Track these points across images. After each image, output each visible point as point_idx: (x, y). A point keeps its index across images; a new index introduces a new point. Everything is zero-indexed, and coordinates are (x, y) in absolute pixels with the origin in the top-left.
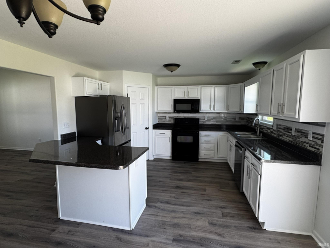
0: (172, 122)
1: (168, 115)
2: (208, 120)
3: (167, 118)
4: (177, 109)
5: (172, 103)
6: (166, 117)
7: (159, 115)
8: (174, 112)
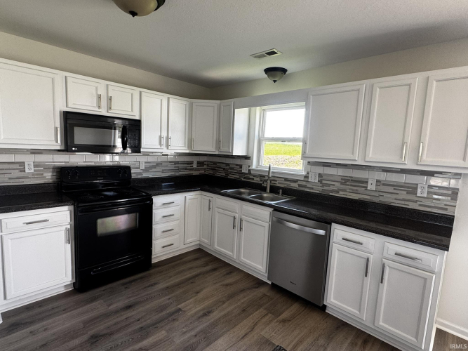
2: (146, 169)
3: (29, 169)
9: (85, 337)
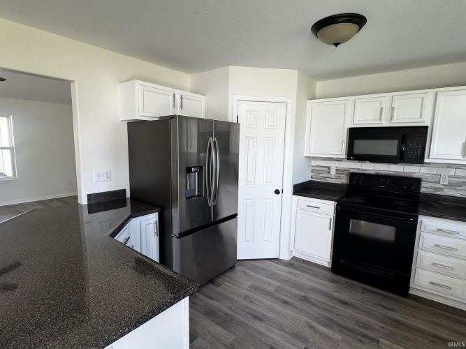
0: (344, 180)
1: (334, 165)
2: (451, 185)
3: (333, 172)
4: (356, 152)
5: (344, 137)
6: (329, 168)
7: (314, 163)
8: (348, 159)
9: (302, 294)
